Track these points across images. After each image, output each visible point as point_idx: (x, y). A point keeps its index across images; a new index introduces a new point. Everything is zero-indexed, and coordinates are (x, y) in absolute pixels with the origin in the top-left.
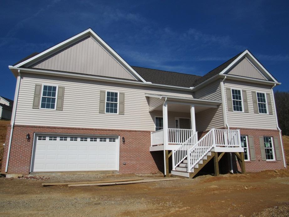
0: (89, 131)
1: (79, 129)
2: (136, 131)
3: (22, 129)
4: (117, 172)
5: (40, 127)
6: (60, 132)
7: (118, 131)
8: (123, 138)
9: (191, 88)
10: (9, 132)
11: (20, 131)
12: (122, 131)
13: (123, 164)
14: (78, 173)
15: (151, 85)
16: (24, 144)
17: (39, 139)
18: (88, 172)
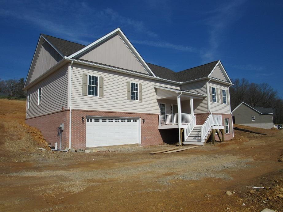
0: (122, 114)
1: (116, 113)
2: (150, 114)
3: (77, 113)
4: (139, 145)
5: (90, 111)
6: (103, 115)
7: (140, 114)
8: (143, 119)
9: (181, 83)
10: (68, 115)
11: (76, 114)
12: (142, 114)
13: (143, 139)
14: (117, 147)
15: (158, 79)
16: (80, 125)
17: (87, 121)
18: (123, 145)
